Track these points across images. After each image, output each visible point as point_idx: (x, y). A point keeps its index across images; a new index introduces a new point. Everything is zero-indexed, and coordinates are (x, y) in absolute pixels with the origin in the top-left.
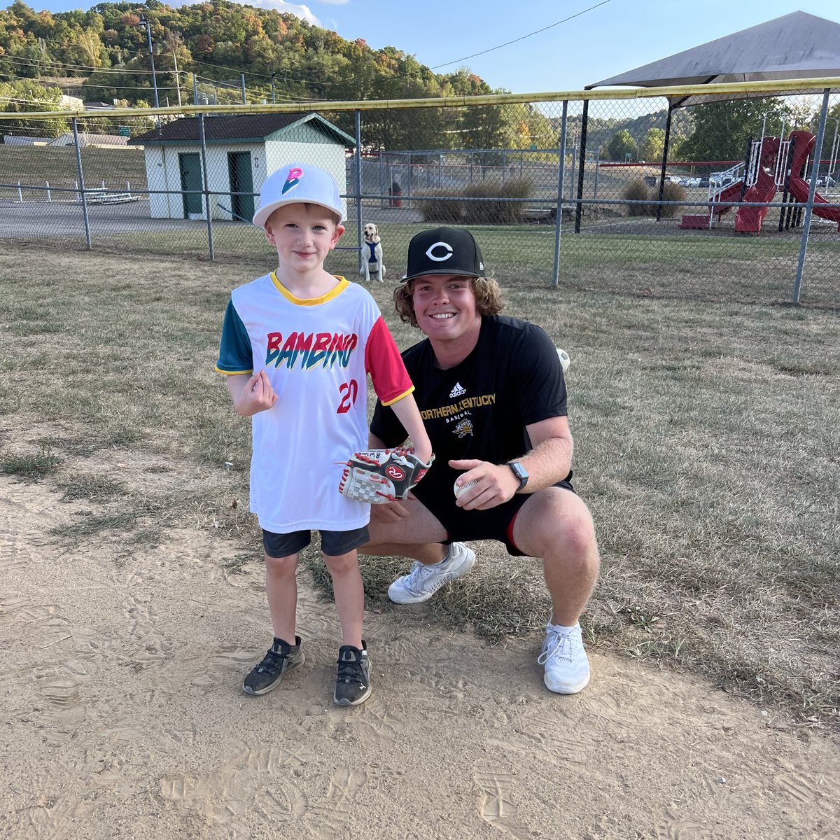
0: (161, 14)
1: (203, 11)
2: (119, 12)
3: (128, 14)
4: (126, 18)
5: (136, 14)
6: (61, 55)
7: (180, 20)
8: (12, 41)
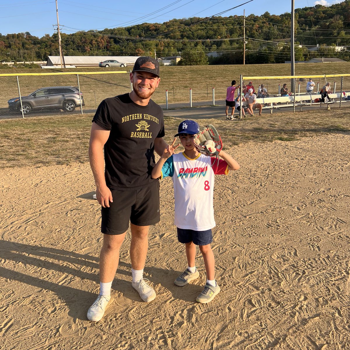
0: (323, 10)
1: (341, 6)
2: (304, 11)
3: (308, 11)
4: (308, 13)
5: (312, 11)
6: (282, 30)
7: (331, 11)
8: (264, 27)
